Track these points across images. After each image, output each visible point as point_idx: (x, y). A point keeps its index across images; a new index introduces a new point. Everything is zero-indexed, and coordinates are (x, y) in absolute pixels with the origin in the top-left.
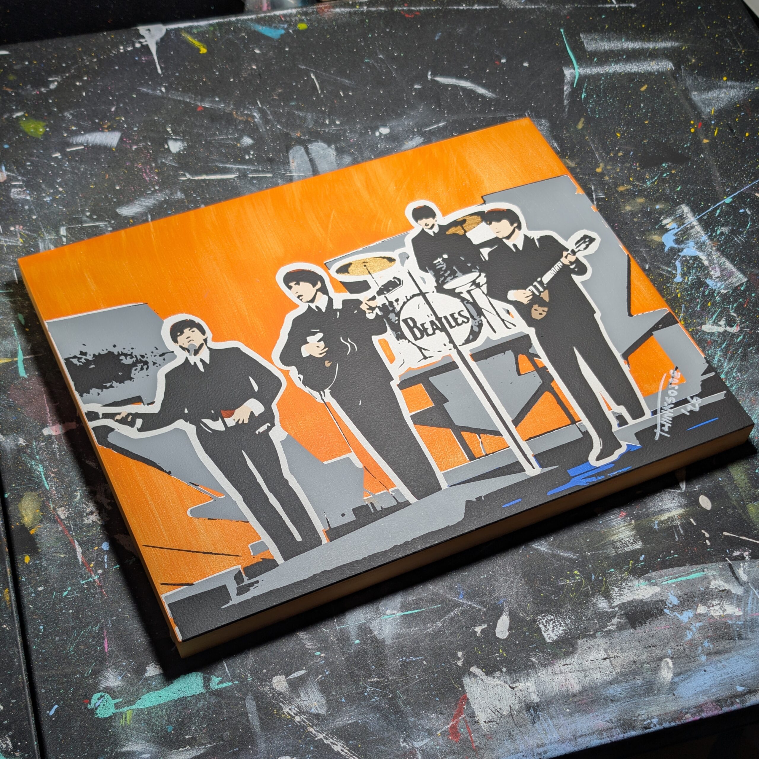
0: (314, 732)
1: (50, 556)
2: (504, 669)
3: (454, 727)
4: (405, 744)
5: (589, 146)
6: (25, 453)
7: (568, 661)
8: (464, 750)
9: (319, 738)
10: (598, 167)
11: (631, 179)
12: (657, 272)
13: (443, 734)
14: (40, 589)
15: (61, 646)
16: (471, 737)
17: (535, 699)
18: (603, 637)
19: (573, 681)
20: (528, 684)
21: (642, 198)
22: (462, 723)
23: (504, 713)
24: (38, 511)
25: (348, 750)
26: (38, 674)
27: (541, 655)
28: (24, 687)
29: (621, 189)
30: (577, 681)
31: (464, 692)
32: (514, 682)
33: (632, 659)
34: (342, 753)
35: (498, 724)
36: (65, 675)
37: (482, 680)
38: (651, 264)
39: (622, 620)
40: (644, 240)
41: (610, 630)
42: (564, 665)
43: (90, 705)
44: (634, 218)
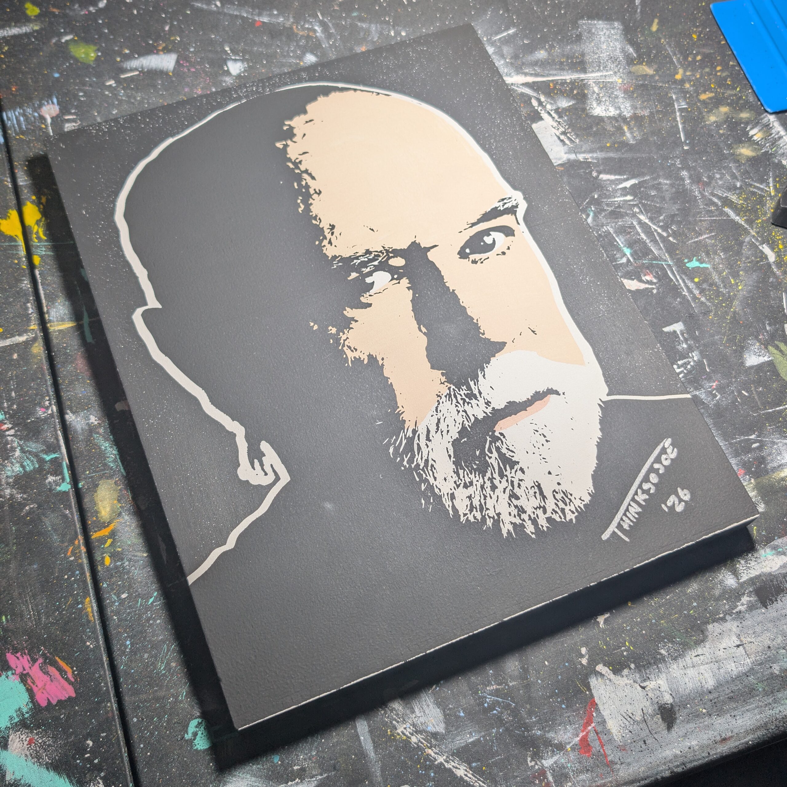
0: (433, 754)
1: (133, 556)
2: (633, 666)
3: (584, 740)
4: (533, 763)
5: (666, 50)
6: (98, 433)
7: (700, 651)
8: (598, 766)
9: (439, 761)
10: (677, 73)
11: (712, 86)
12: (749, 190)
13: (573, 749)
14: (124, 596)
15: (151, 665)
16: (604, 750)
17: (668, 699)
18: (734, 619)
19: (706, 675)
20: (659, 682)
21: (726, 107)
22: (592, 735)
23: (637, 718)
24: (116, 502)
25: (473, 775)
26: (127, 699)
27: (670, 645)
28: (114, 716)
29: (703, 97)
30: (711, 675)
31: (592, 696)
32: (645, 681)
33: (766, 646)
34: (466, 778)
35: (630, 732)
36: (157, 699)
37: (610, 680)
38: (742, 181)
39: (751, 599)
40: (733, 154)
41: (740, 612)
42: (696, 656)
43: (187, 734)
44: (719, 130)
